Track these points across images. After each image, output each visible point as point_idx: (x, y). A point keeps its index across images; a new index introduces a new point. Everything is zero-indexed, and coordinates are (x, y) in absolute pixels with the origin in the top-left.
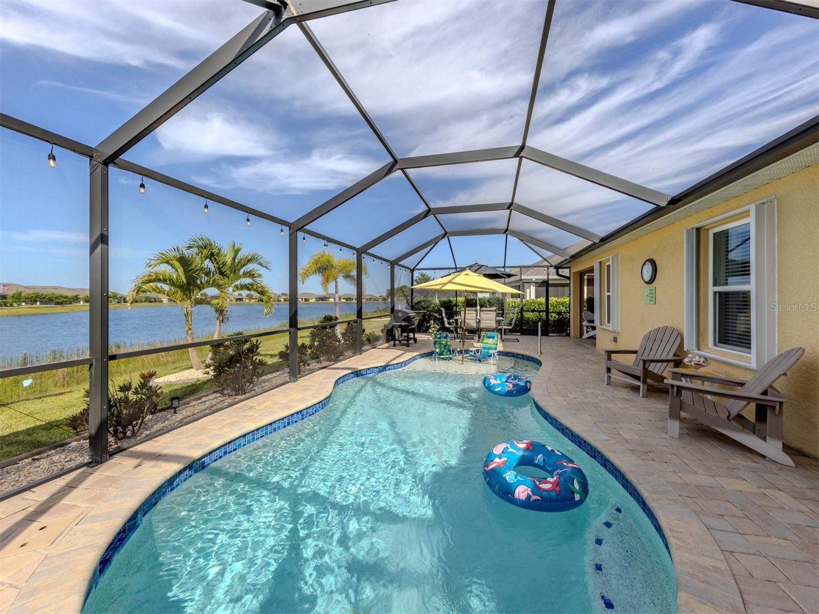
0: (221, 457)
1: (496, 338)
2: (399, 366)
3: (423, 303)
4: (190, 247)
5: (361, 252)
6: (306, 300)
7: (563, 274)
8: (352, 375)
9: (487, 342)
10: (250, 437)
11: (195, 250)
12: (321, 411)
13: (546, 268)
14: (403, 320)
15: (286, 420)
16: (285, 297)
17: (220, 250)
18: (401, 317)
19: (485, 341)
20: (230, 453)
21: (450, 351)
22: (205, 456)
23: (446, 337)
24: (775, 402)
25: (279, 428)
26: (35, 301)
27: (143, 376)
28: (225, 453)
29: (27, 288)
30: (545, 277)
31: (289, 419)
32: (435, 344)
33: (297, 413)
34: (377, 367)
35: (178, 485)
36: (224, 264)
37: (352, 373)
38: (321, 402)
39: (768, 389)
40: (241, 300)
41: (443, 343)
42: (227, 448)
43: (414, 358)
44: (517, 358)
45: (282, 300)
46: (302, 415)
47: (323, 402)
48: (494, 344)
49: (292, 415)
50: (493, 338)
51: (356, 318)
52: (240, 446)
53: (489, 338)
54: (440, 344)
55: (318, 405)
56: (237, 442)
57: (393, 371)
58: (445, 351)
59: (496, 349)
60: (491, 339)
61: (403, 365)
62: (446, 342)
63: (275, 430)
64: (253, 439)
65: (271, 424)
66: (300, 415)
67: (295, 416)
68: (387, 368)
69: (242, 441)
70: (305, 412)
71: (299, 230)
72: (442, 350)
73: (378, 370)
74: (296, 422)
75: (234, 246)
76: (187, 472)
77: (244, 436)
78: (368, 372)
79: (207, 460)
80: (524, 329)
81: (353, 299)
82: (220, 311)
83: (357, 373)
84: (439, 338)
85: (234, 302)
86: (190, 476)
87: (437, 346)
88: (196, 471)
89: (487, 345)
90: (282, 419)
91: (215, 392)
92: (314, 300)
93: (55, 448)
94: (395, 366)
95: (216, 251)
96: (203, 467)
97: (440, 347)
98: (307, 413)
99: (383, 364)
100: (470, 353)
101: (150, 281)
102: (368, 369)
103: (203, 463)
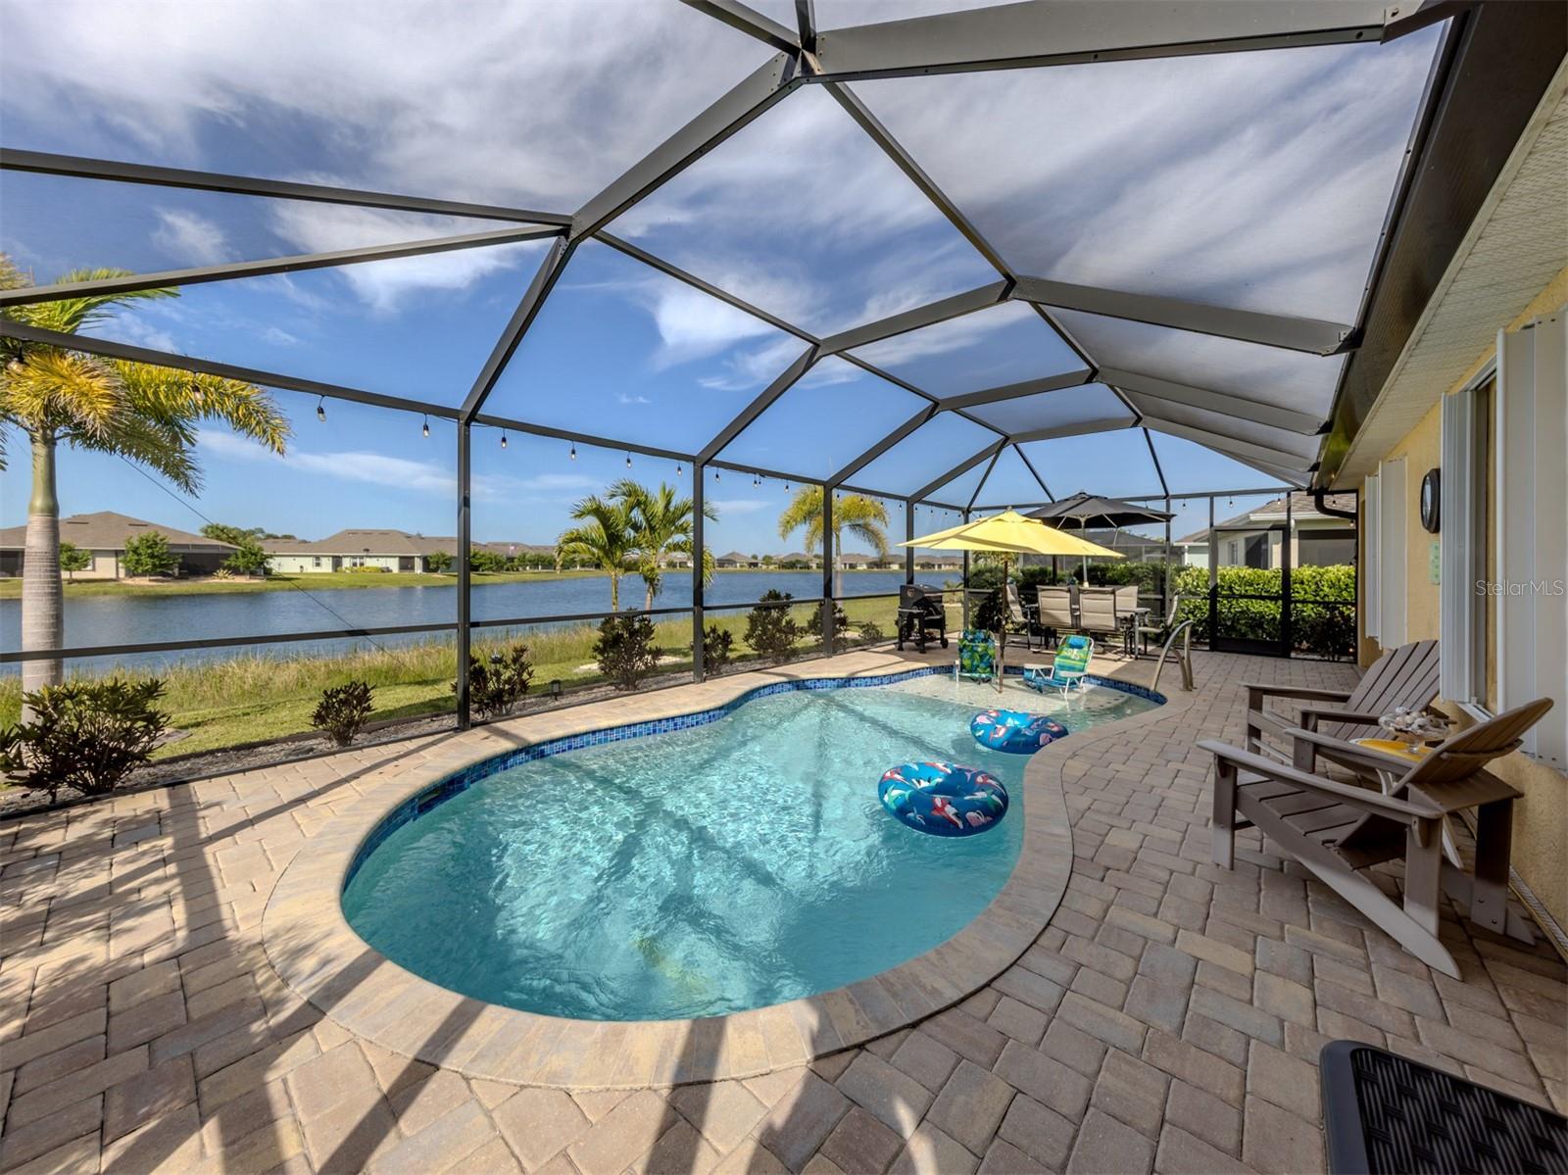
0: (564, 751)
1: (1086, 649)
2: (875, 681)
3: (988, 574)
4: (613, 496)
5: (830, 486)
6: (852, 566)
7: (1334, 507)
8: (789, 686)
9: (1069, 654)
10: (601, 736)
11: (620, 499)
12: (706, 726)
13: (1284, 496)
14: (915, 604)
15: (651, 725)
16: (818, 561)
17: (646, 496)
18: (912, 599)
19: (1064, 653)
20: (576, 748)
21: (991, 667)
22: (544, 743)
23: (985, 640)
24: (1410, 815)
25: (641, 733)
26: (536, 566)
27: (515, 650)
28: (570, 748)
29: (531, 548)
30: (1283, 516)
31: (655, 726)
32: (961, 650)
33: (667, 719)
34: (834, 679)
35: (512, 766)
36: (653, 515)
37: (789, 682)
38: (708, 712)
39: (1409, 786)
40: (755, 565)
41: (980, 649)
42: (571, 740)
43: (916, 673)
44: (1137, 694)
45: (814, 566)
46: (675, 725)
47: (711, 713)
48: (1080, 660)
49: (660, 721)
50: (1080, 647)
51: (822, 597)
52: (588, 743)
53: (1072, 646)
54: (973, 651)
55: (701, 716)
56: (585, 738)
57: (863, 688)
58: (982, 665)
59: (1082, 670)
60: (1076, 650)
61: (885, 680)
62: (986, 649)
63: (635, 735)
64: (606, 740)
65: (629, 726)
66: (671, 724)
67: (664, 722)
68: (852, 683)
69: (591, 738)
70: (679, 721)
71: (706, 463)
72: (975, 663)
73: (835, 683)
74: (665, 731)
75: (664, 489)
76: (523, 755)
77: (594, 732)
78: (818, 684)
79: (547, 748)
80: (1219, 638)
81: (933, 566)
82: (650, 580)
83: (799, 685)
84: (972, 641)
85: (746, 569)
86: (527, 761)
87: (966, 655)
88: (534, 758)
89: (1068, 662)
90: (646, 723)
91: (611, 684)
92: (865, 567)
93: (449, 714)
94: (869, 681)
95: (643, 498)
96: (542, 755)
97: (972, 658)
98: (683, 723)
99: (843, 675)
100: (1026, 674)
101: (572, 540)
102: (819, 680)
103: (543, 751)
